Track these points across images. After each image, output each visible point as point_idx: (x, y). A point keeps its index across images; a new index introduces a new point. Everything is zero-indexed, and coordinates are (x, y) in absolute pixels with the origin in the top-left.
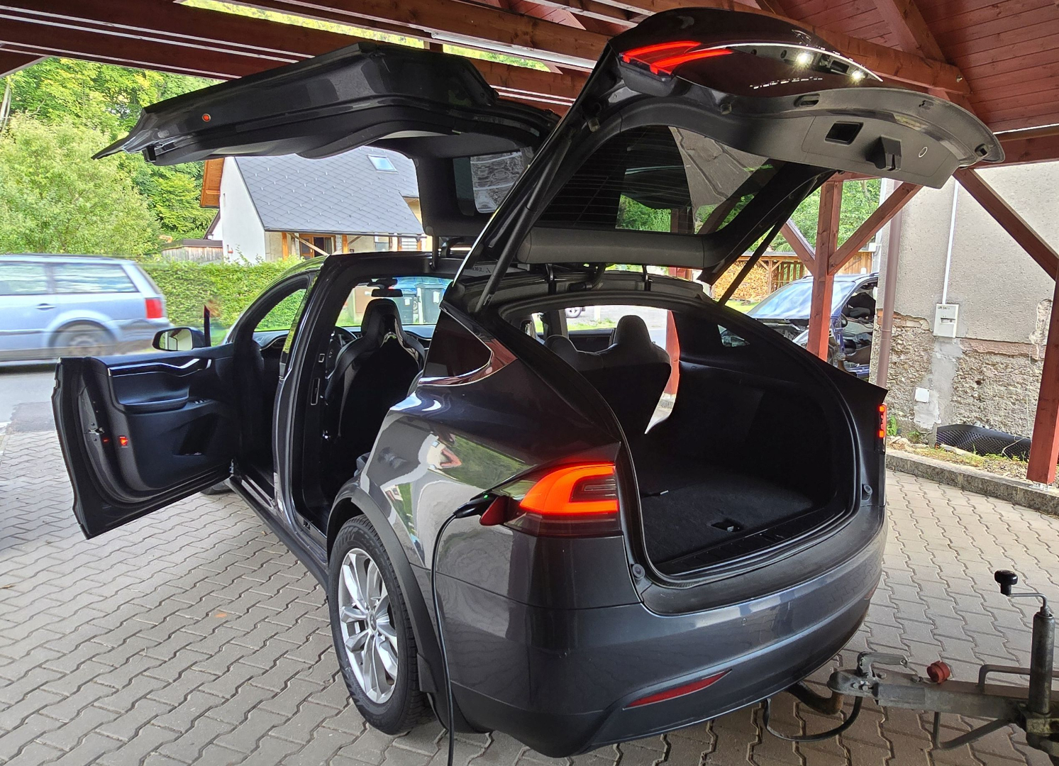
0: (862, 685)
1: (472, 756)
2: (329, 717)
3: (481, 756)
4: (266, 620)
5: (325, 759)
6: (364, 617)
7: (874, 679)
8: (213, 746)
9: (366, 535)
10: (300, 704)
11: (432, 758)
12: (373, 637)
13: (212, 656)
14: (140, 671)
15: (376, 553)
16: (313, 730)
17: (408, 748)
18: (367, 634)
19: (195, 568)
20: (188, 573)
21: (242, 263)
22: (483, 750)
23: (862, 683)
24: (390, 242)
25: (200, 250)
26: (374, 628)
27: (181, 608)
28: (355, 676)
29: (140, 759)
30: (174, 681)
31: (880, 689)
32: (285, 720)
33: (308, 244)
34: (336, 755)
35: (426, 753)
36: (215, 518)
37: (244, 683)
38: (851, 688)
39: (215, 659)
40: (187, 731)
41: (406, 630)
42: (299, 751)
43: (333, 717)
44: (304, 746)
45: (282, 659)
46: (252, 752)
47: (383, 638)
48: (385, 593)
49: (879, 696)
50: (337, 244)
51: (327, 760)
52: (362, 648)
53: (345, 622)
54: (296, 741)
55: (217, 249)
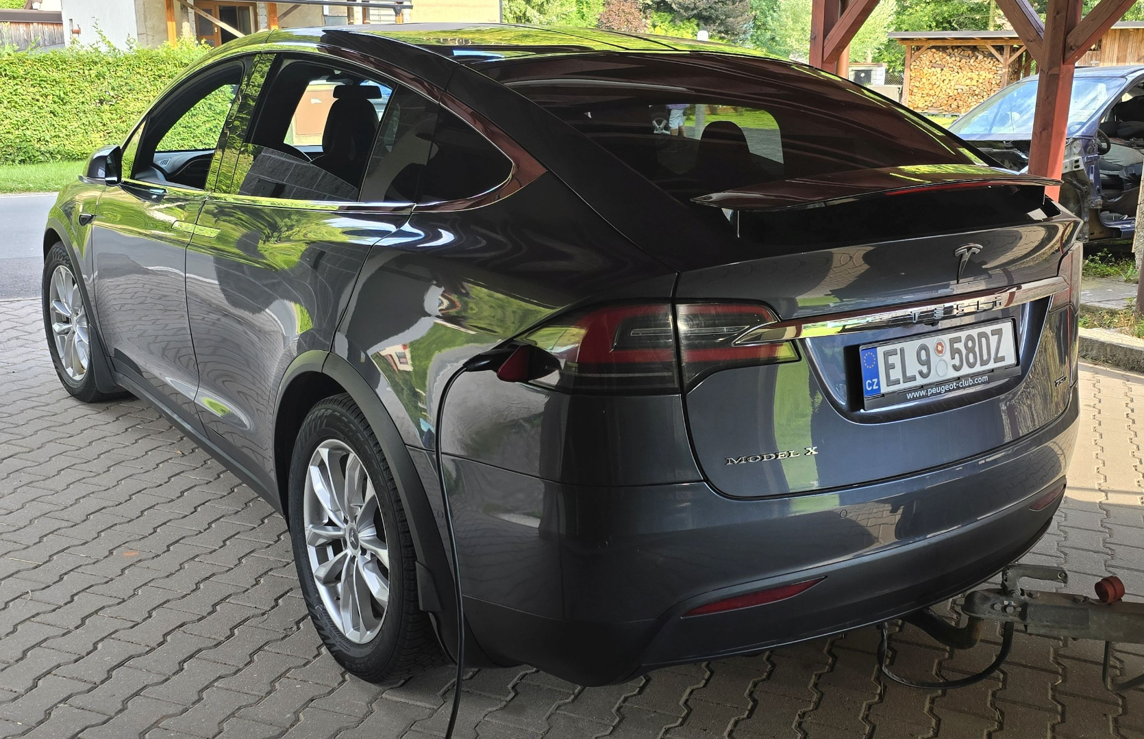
0: (1006, 606)
1: (490, 709)
2: (295, 668)
3: (501, 709)
4: (196, 559)
5: (292, 710)
6: (341, 533)
7: (1023, 598)
8: (141, 698)
9: (343, 418)
10: (255, 652)
11: (436, 711)
12: (353, 559)
13: (124, 601)
14: (28, 616)
15: (358, 439)
16: (274, 681)
17: (403, 700)
18: (346, 555)
19: (84, 497)
20: (75, 503)
21: (104, 49)
22: (504, 703)
23: (1006, 603)
24: (350, 15)
25: (22, 28)
26: (355, 546)
27: (71, 544)
28: (329, 616)
29: (46, 711)
30: (77, 628)
31: (1029, 610)
32: (235, 670)
33: (210, 18)
34: (307, 707)
35: (428, 706)
36: (104, 434)
37: (174, 629)
38: (991, 610)
39: (130, 603)
40: (102, 682)
41: (401, 536)
42: (257, 702)
43: (299, 667)
44: (262, 698)
45: (224, 604)
46: (194, 703)
47: (368, 557)
48: (370, 492)
49: (1028, 621)
50: (260, 18)
51: (295, 713)
52: (338, 578)
53: (313, 545)
54: (253, 693)
55: (51, 27)
